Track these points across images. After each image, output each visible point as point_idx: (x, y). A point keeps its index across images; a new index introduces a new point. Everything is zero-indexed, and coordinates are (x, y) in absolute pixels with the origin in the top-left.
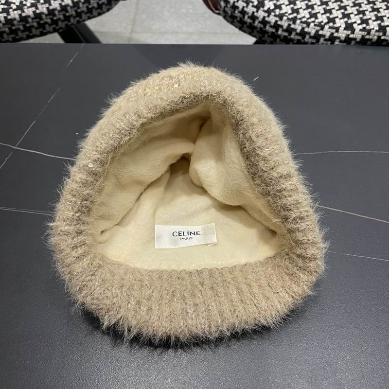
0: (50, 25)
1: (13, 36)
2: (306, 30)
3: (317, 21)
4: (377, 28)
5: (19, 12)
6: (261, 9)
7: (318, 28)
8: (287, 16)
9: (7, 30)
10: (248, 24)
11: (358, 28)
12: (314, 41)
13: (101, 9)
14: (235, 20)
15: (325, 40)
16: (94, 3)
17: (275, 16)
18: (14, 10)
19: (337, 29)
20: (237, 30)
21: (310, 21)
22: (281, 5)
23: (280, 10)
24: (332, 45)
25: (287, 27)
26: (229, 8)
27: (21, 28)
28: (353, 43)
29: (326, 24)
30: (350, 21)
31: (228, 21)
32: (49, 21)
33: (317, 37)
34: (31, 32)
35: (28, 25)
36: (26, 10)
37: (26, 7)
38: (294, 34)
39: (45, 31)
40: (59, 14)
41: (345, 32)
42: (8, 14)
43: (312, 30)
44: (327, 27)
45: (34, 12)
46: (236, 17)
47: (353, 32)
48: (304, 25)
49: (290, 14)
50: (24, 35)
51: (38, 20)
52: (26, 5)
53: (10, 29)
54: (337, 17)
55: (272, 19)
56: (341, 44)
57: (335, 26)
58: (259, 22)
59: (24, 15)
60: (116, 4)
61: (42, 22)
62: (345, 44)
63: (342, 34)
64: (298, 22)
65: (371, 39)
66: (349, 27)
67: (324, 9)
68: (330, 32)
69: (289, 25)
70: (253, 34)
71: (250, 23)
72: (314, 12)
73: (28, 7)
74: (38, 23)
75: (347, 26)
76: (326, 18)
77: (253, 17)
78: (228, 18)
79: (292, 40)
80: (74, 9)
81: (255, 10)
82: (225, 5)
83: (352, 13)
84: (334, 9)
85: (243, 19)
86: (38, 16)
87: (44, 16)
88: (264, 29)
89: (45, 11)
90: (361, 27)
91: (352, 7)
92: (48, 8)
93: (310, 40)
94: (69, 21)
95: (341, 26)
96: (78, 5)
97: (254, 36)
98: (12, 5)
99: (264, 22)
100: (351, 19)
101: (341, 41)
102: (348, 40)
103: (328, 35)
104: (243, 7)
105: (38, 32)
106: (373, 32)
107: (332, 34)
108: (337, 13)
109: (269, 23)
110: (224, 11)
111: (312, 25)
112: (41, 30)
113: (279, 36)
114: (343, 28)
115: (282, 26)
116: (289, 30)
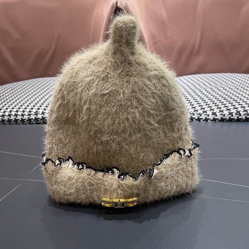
3: (198, 112)
4: (228, 113)
7: (199, 115)
11: (218, 114)
15: (203, 120)
19: (208, 115)
21: (194, 113)
24: (207, 123)
28: (217, 121)
30: (214, 112)
33: (199, 119)
41: (212, 116)
44: (203, 115)
47: (216, 116)
48: (192, 115)
63: (211, 117)
65: (226, 119)
66: (214, 114)
67: (201, 108)
72: (196, 109)
76: (202, 111)
83: (215, 109)
84: (205, 107)
90: (220, 113)
91: (214, 106)
101: (211, 120)
102: (214, 120)
103: (204, 118)
106: (226, 115)
107: (206, 117)
108: (207, 109)
111: (195, 114)
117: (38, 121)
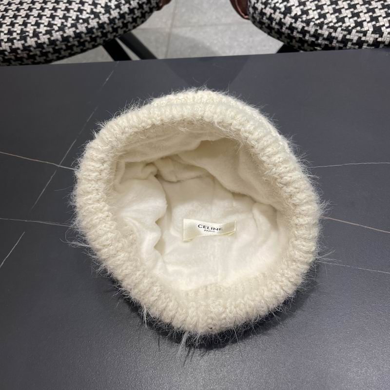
0: (89, 42)
1: (57, 55)
2: (333, 34)
3: (344, 25)
5: (61, 33)
6: (288, 15)
7: (345, 33)
8: (314, 22)
9: (51, 50)
10: (276, 30)
11: (386, 31)
12: (342, 45)
13: (136, 22)
14: (263, 26)
15: (353, 44)
16: (129, 18)
17: (302, 22)
18: (57, 31)
19: (365, 33)
20: (266, 35)
21: (337, 25)
22: (308, 10)
23: (307, 16)
24: (360, 50)
25: (314, 32)
26: (257, 15)
27: (64, 47)
28: (381, 46)
29: (353, 28)
30: (378, 25)
31: (257, 26)
32: (88, 39)
33: (345, 41)
34: (72, 50)
35: (69, 44)
36: (67, 31)
37: (67, 28)
38: (321, 39)
39: (85, 48)
40: (97, 32)
41: (373, 35)
42: (52, 36)
43: (339, 34)
44: (354, 31)
45: (75, 32)
46: (264, 23)
47: (381, 36)
48: (332, 30)
49: (317, 20)
50: (67, 53)
51: (78, 39)
52: (66, 26)
53: (54, 49)
54: (365, 21)
55: (299, 25)
56: (369, 47)
57: (363, 29)
58: (287, 28)
59: (65, 35)
60: (149, 16)
61: (82, 40)
62: (373, 47)
63: (370, 38)
64: (325, 27)
66: (377, 30)
67: (352, 12)
68: (357, 36)
69: (316, 30)
70: (281, 39)
71: (278, 29)
72: (341, 16)
73: (69, 28)
74: (79, 41)
75: (376, 29)
76: (354, 22)
77: (280, 24)
78: (256, 23)
79: (319, 45)
80: (110, 26)
81: (282, 16)
82: (253, 11)
83: (380, 16)
84: (362, 12)
85: (271, 25)
86: (78, 35)
87: (83, 35)
88: (291, 35)
89: (84, 30)
91: (380, 9)
92: (87, 27)
93: (337, 44)
94: (106, 37)
95: (368, 30)
96: (115, 21)
97: (282, 41)
98: (54, 27)
99: (291, 28)
100: (379, 22)
101: (369, 45)
102: (376, 44)
103: (355, 39)
104: (271, 14)
105: (79, 50)
107: (360, 38)
108: (365, 16)
109: (296, 29)
110: (253, 17)
111: (339, 29)
112: (81, 47)
113: (307, 41)
114: (371, 32)
115: (309, 32)
116: (316, 35)
117: (30, 51)
